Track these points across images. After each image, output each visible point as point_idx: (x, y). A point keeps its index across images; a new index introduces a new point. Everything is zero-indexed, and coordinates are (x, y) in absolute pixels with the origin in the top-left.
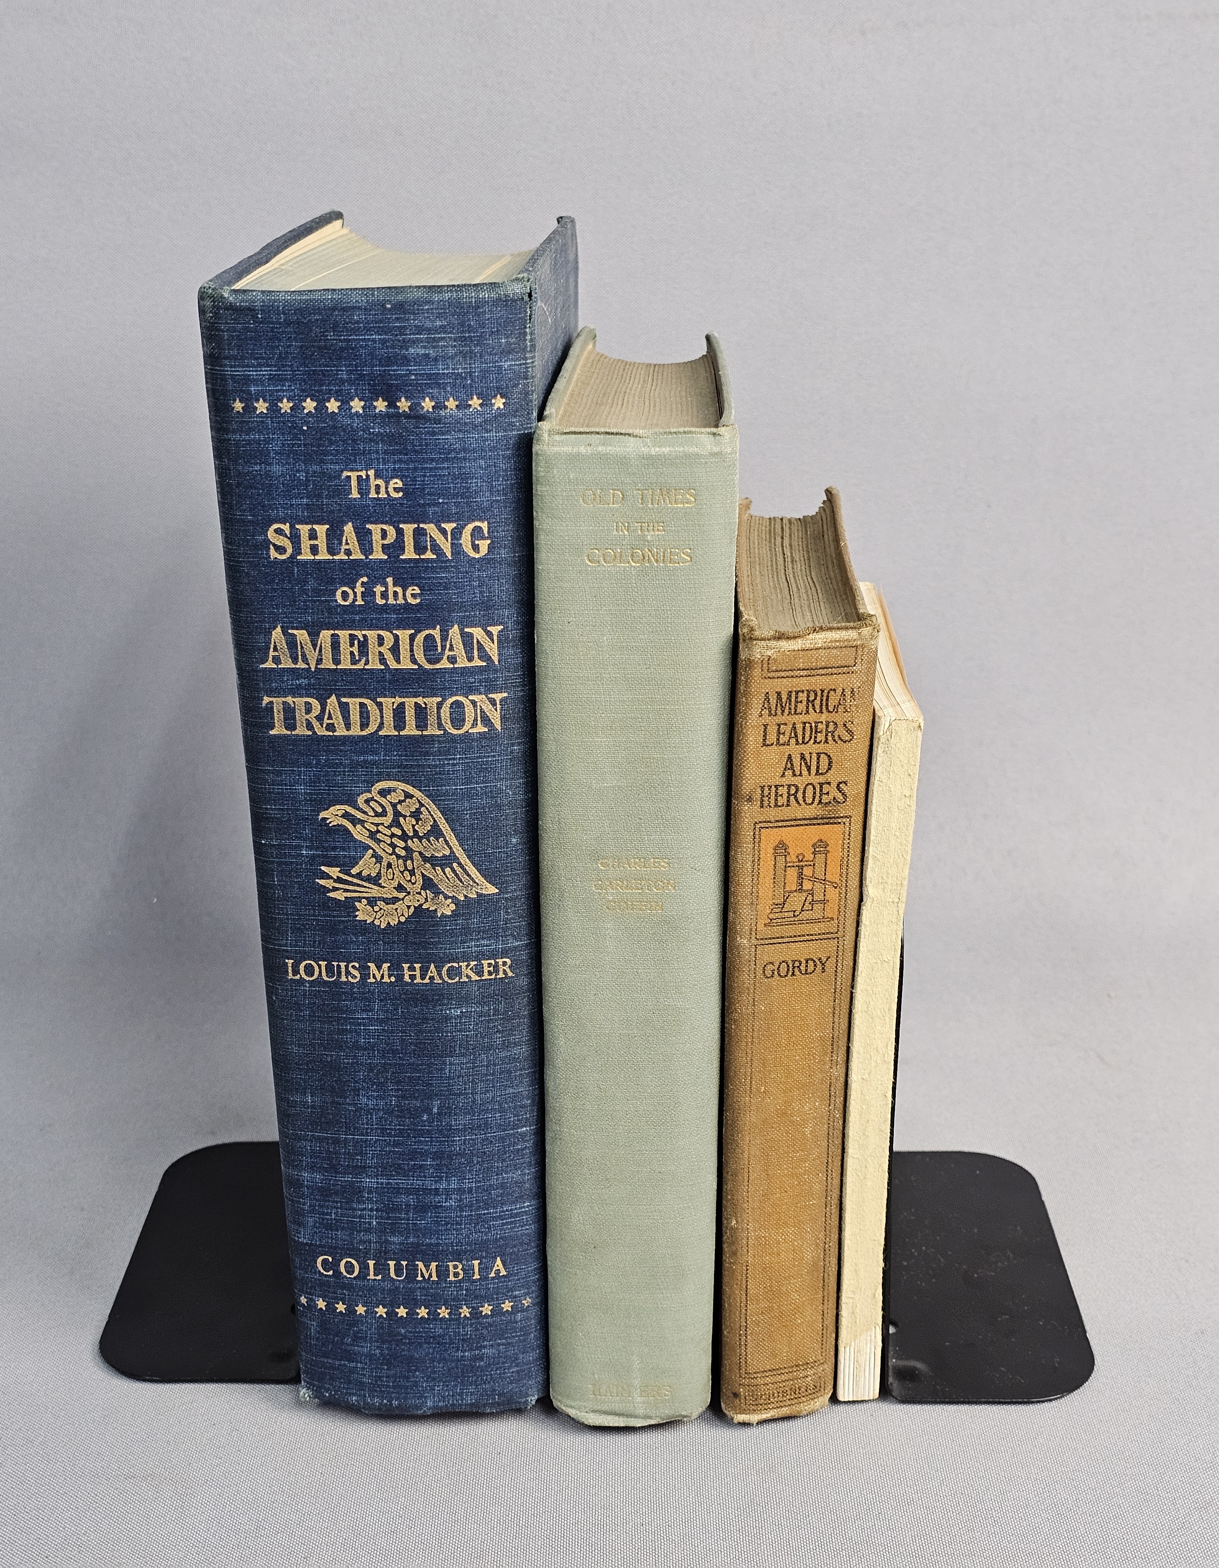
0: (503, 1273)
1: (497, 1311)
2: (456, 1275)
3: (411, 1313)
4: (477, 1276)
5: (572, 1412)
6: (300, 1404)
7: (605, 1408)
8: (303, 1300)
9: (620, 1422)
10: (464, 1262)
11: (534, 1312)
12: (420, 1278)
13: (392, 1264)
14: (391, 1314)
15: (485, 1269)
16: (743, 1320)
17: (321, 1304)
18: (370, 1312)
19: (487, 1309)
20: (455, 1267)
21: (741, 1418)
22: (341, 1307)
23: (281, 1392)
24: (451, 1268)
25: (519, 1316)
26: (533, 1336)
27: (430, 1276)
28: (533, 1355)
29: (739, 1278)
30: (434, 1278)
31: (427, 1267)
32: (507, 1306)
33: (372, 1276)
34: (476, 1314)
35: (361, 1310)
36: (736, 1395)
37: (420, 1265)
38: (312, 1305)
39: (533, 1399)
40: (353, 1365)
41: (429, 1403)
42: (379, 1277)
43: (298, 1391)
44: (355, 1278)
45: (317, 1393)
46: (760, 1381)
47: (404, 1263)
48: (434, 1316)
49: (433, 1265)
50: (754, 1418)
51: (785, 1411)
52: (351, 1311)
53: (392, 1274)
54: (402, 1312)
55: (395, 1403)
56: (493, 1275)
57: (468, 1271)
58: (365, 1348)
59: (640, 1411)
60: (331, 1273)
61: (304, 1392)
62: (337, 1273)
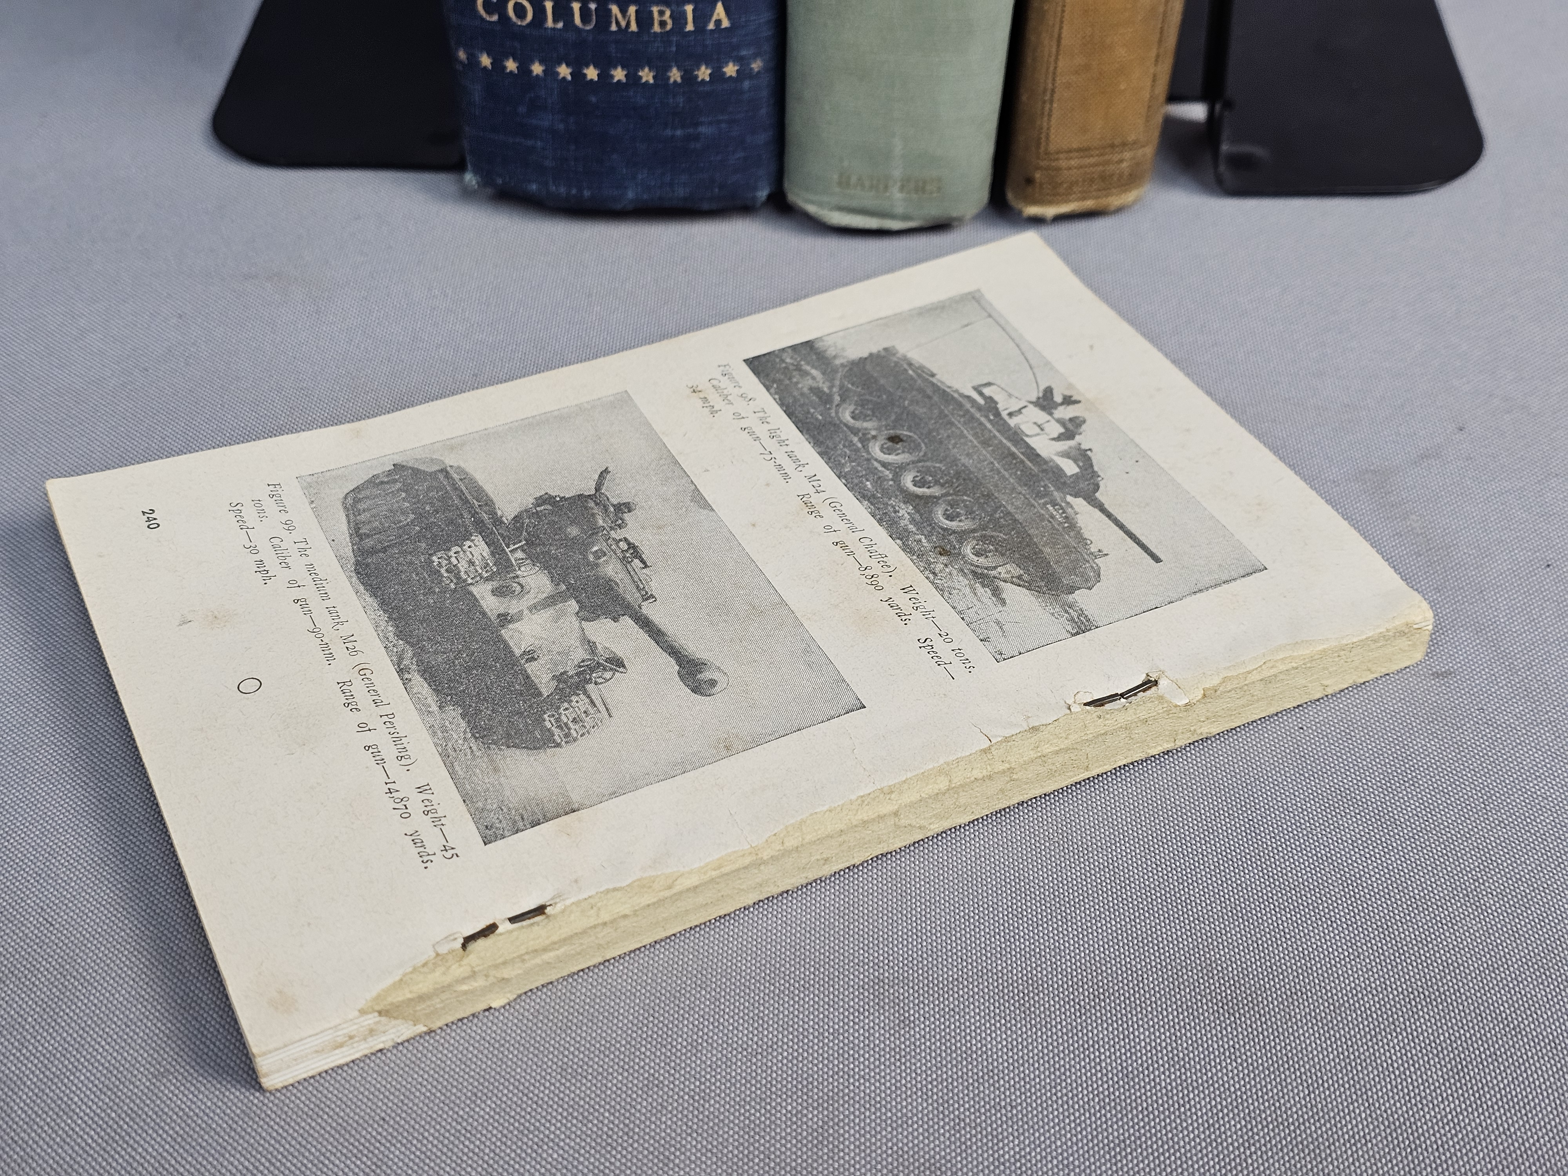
0: (726, 23)
1: (717, 76)
2: (663, 24)
3: (605, 75)
4: (690, 27)
5: (811, 209)
6: (467, 195)
7: (854, 204)
8: (462, 55)
9: (872, 223)
10: (674, 7)
11: (766, 81)
12: (614, 28)
13: (576, 6)
14: (578, 75)
15: (701, 17)
16: (1050, 81)
17: (486, 61)
18: (550, 72)
19: (704, 73)
20: (661, 13)
21: (1033, 210)
22: (511, 65)
23: (444, 181)
24: (656, 15)
25: (746, 84)
26: (765, 111)
27: (628, 24)
28: (763, 138)
29: (1051, 23)
30: (634, 27)
31: (624, 11)
32: (731, 70)
33: (550, 23)
34: (689, 78)
35: (537, 69)
36: (1029, 181)
37: (615, 9)
38: (473, 61)
39: (763, 194)
40: (530, 143)
41: (630, 195)
42: (560, 25)
43: (461, 180)
44: (528, 25)
45: (487, 179)
46: (1063, 164)
47: (593, 6)
48: (633, 78)
49: (632, 9)
50: (1050, 211)
51: (1089, 204)
52: (525, 69)
53: (577, 20)
54: (592, 73)
55: (587, 193)
56: (711, 26)
57: (679, 19)
58: (545, 121)
59: (899, 210)
60: (495, 18)
61: (469, 177)
62: (504, 17)
